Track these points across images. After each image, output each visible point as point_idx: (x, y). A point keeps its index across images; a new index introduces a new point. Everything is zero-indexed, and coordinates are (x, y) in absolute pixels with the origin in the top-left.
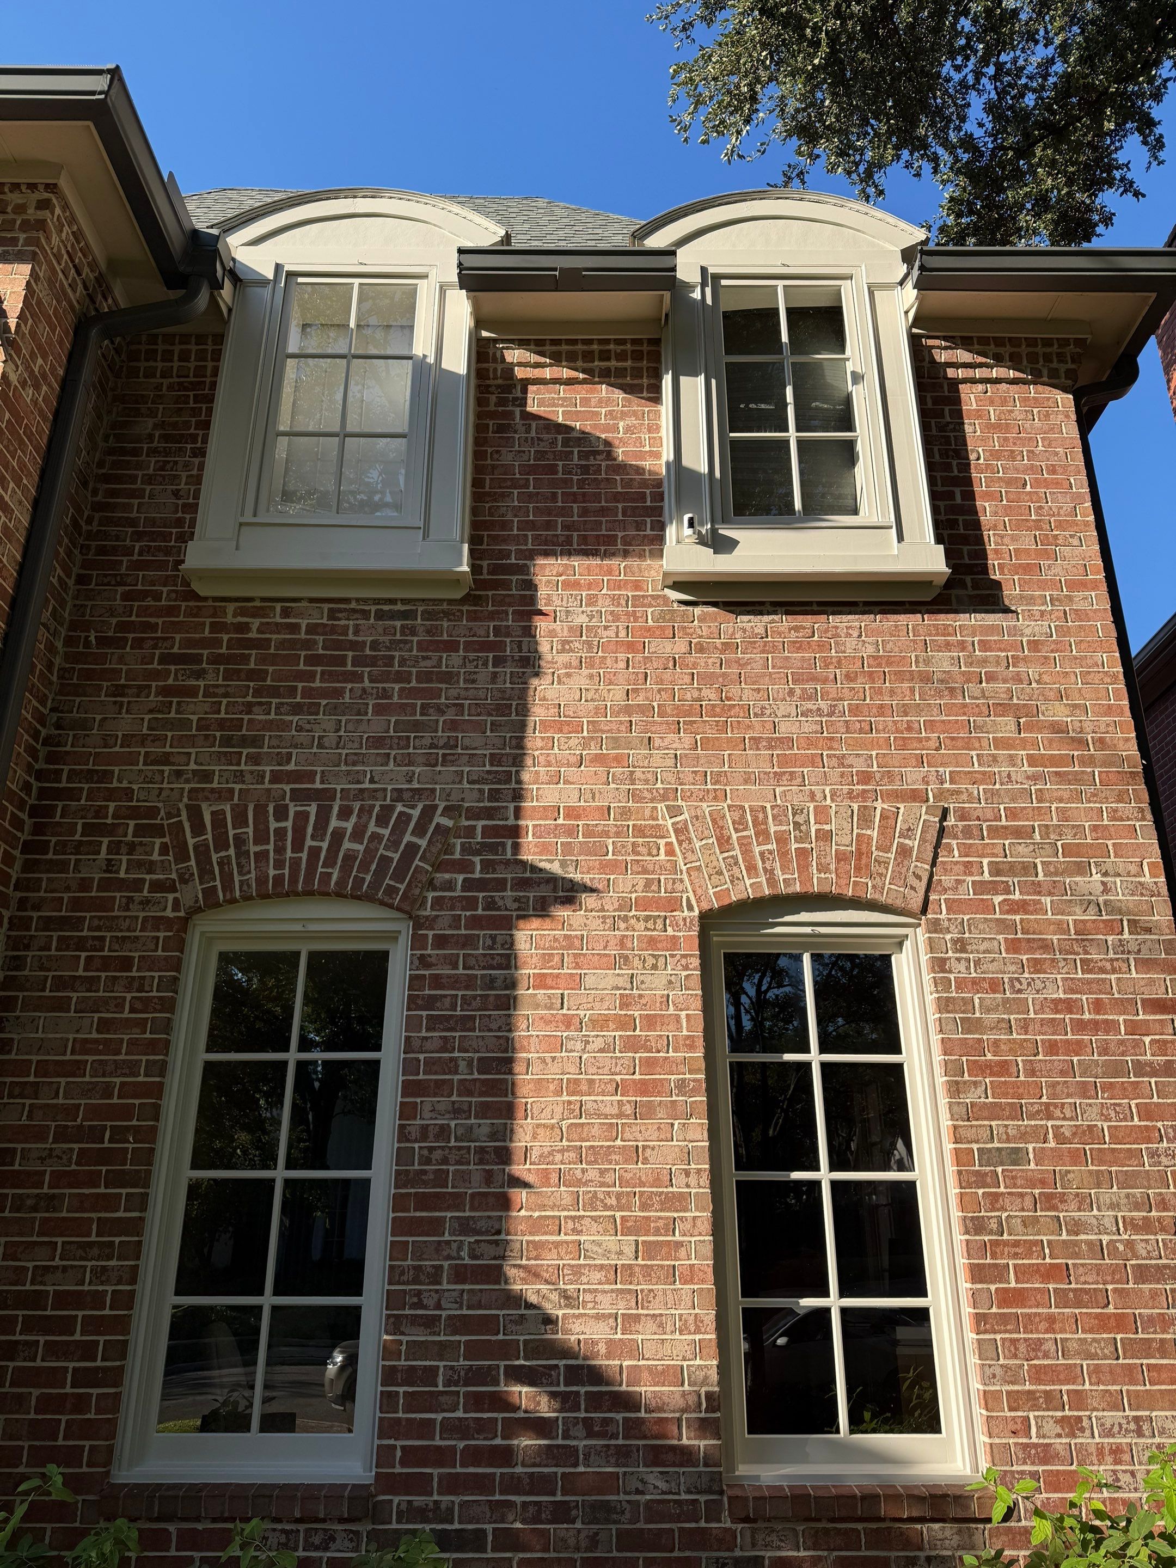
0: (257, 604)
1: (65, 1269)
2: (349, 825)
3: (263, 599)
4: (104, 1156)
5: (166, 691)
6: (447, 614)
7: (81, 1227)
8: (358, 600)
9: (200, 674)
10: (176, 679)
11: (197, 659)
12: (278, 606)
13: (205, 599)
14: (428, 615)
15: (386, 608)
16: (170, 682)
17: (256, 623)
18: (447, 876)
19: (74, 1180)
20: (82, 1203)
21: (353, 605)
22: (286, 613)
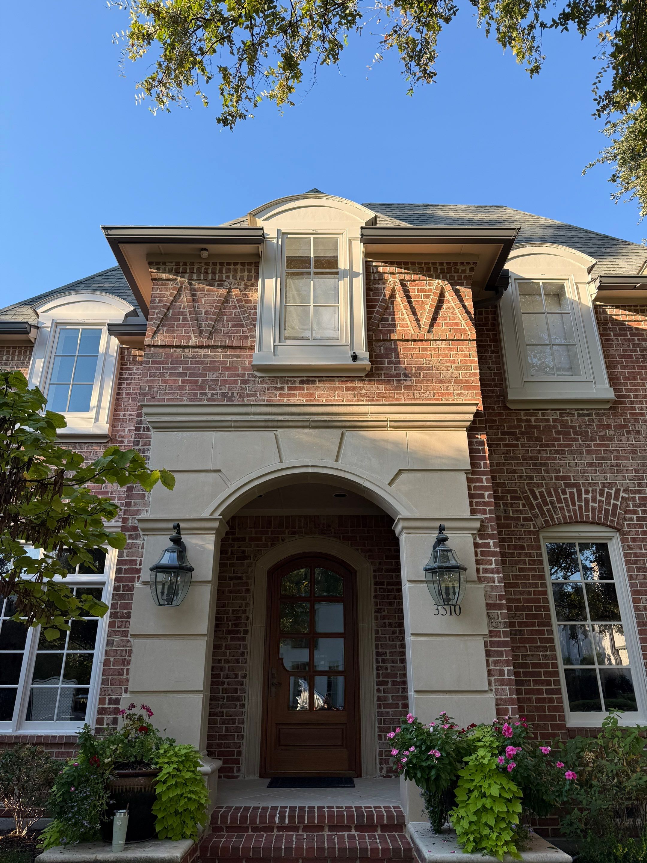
0: (532, 411)
1: (532, 655)
2: (590, 496)
3: (534, 410)
4: (535, 616)
5: (506, 445)
6: (604, 414)
7: (533, 641)
8: (569, 409)
9: (518, 439)
10: (509, 441)
11: (514, 433)
12: (540, 412)
13: (512, 410)
14: (597, 415)
15: (581, 412)
16: (507, 442)
17: (533, 419)
18: (630, 516)
19: (527, 624)
20: (532, 632)
21: (568, 411)
22: (543, 415)
